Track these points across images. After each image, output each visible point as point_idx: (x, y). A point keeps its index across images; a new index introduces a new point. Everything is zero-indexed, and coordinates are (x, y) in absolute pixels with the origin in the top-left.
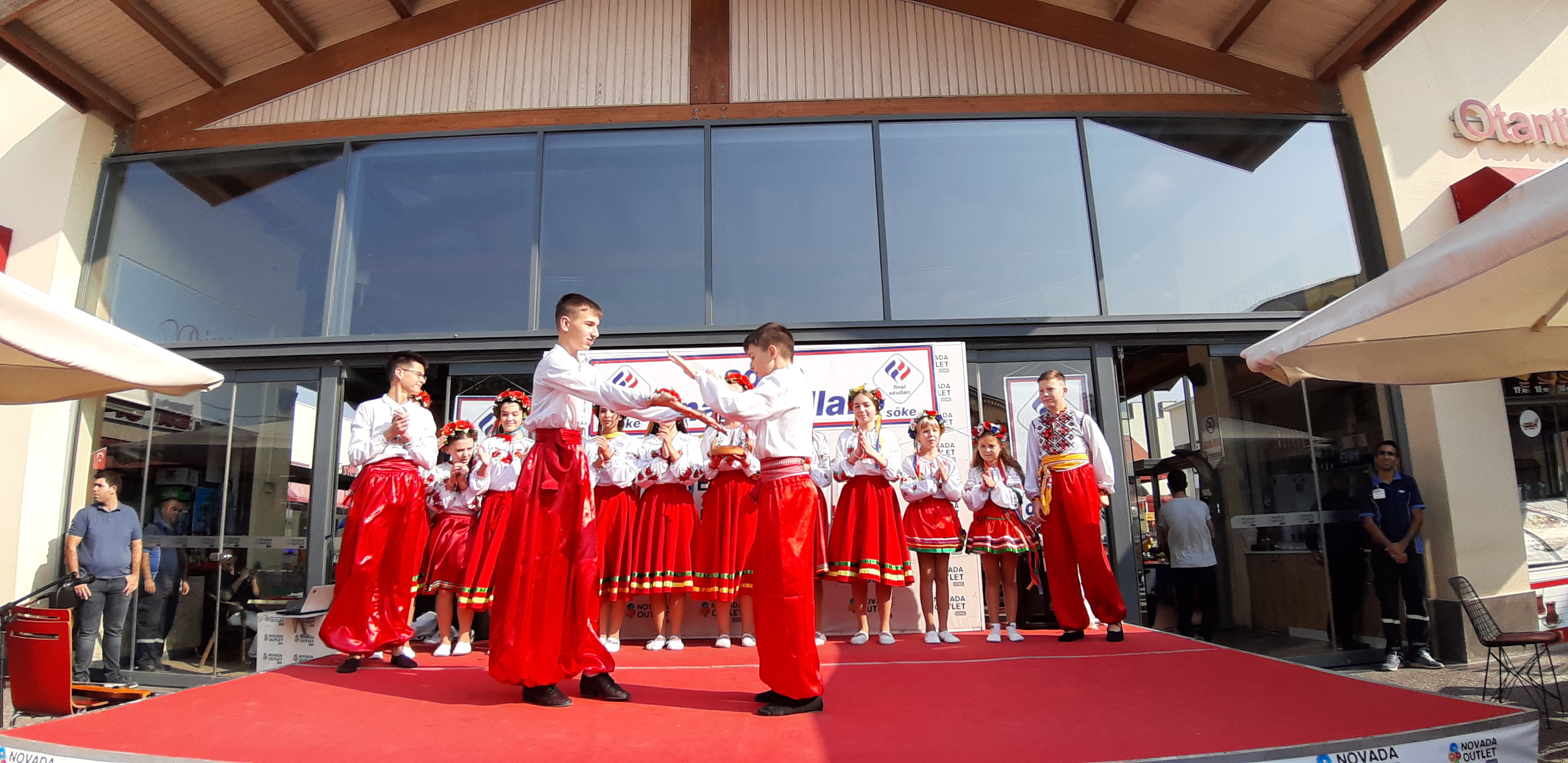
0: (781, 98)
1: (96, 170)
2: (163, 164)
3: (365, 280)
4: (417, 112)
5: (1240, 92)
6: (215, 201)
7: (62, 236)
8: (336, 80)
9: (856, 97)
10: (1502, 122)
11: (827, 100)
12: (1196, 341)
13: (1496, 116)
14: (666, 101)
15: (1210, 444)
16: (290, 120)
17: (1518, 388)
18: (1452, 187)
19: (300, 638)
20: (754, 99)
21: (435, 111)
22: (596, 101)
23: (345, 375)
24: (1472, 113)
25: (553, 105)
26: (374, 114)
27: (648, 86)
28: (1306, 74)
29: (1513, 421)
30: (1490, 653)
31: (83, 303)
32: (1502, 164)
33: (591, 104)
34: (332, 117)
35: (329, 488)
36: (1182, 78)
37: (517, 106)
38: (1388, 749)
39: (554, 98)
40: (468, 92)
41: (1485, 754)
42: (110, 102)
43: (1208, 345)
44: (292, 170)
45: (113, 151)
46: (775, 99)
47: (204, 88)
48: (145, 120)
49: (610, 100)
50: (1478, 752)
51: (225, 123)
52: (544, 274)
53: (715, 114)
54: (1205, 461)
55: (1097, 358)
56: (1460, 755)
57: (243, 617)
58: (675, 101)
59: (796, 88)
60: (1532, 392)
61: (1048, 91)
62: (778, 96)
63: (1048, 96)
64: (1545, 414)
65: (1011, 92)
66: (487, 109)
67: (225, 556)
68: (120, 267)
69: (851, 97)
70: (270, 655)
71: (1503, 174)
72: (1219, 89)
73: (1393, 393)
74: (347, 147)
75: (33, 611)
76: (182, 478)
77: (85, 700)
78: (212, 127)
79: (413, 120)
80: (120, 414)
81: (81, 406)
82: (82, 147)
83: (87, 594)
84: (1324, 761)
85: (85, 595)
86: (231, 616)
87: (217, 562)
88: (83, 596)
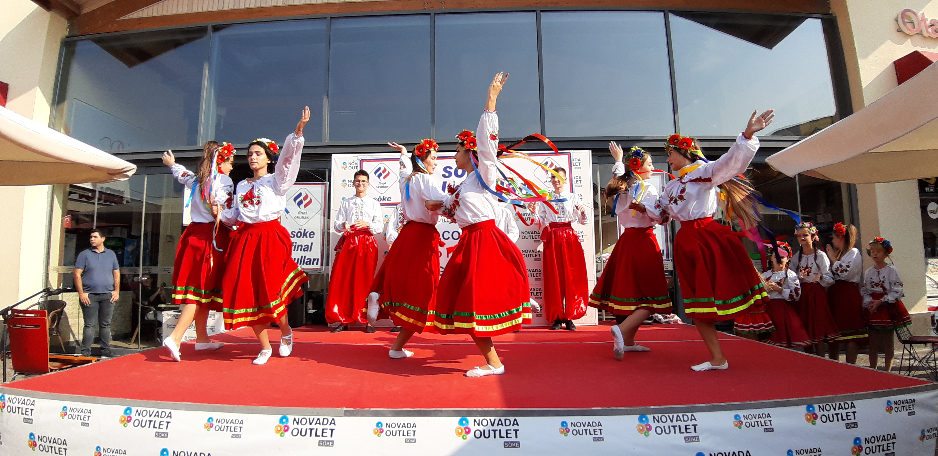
1: (57, 46)
2: (98, 41)
3: (223, 112)
4: (252, 6)
6: (131, 64)
7: (38, 88)
10: (925, 23)
13: (922, 20)
16: (174, 12)
17: (927, 187)
18: (894, 62)
21: (263, 5)
24: (909, 18)
26: (226, 8)
29: (924, 209)
30: (905, 347)
31: (52, 125)
32: (925, 50)
34: (200, 10)
37: (313, 2)
38: (849, 403)
41: (907, 408)
42: (64, 3)
44: (177, 44)
45: (67, 34)
48: (87, 14)
50: (903, 407)
51: (135, 15)
52: (332, 109)
53: (437, 6)
57: (156, 315)
60: (936, 191)
66: (295, 4)
67: (143, 279)
68: (74, 106)
71: (925, 56)
73: (851, 188)
74: (210, 29)
75: (25, 312)
76: (117, 233)
77: (58, 364)
78: (127, 18)
79: (250, 11)
80: (81, 196)
81: (55, 189)
82: (48, 32)
83: (89, 303)
84: (811, 409)
85: (87, 303)
86: (148, 314)
87: (139, 282)
88: (86, 304)
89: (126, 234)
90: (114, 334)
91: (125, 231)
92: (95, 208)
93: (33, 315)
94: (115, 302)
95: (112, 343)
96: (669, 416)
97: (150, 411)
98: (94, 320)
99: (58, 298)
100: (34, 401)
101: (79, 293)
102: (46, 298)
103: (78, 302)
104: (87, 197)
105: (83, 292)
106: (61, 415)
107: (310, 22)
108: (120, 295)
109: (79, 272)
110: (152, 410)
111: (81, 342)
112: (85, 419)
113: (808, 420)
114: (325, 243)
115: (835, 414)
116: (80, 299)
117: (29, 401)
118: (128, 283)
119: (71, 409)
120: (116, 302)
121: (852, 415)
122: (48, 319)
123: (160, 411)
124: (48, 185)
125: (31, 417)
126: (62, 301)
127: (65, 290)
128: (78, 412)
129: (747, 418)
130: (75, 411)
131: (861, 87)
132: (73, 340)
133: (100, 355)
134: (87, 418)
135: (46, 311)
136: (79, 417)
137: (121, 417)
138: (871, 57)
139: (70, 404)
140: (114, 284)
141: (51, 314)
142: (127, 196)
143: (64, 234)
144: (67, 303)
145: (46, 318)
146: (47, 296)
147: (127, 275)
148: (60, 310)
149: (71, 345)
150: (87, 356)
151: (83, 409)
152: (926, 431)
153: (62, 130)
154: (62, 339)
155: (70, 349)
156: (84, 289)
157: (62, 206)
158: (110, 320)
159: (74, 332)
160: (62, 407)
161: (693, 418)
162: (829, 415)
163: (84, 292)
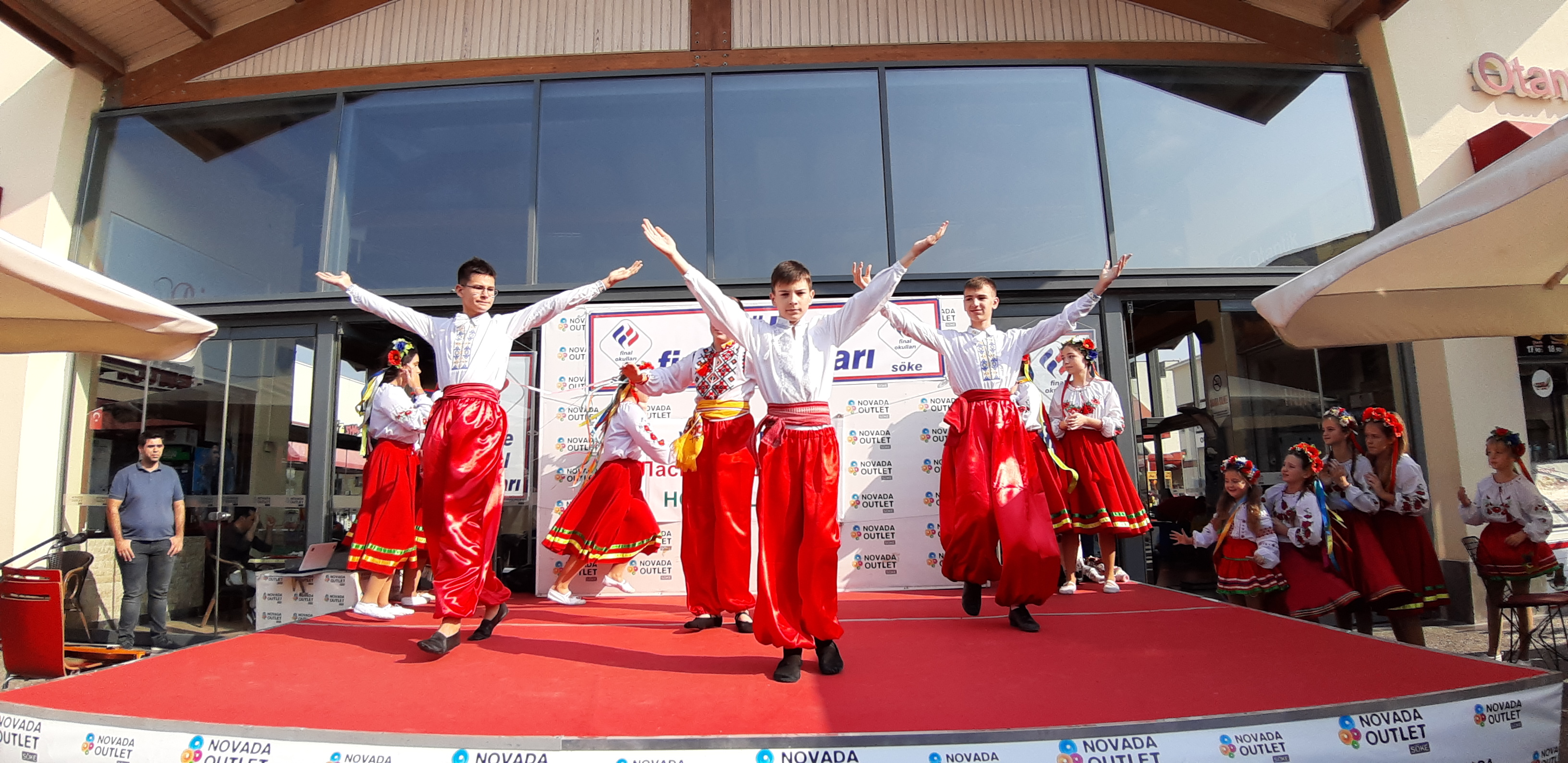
0: (785, 44)
1: (84, 127)
2: (154, 118)
3: (361, 236)
4: (411, 61)
5: (1255, 41)
6: (208, 156)
7: (51, 195)
8: (328, 29)
9: (862, 43)
10: (1520, 75)
11: (832, 46)
12: (1207, 295)
13: (1515, 70)
14: (665, 48)
15: (1215, 403)
16: (281, 71)
17: (1532, 347)
18: (1469, 141)
19: (299, 597)
20: (756, 45)
21: (429, 60)
22: (594, 47)
23: (341, 331)
24: (1492, 67)
25: (550, 53)
26: (367, 64)
27: (648, 33)
28: (1323, 23)
29: (1526, 381)
31: (74, 256)
32: (1520, 119)
33: (589, 51)
34: (324, 68)
35: (328, 446)
36: (1196, 26)
37: (512, 55)
38: (1411, 711)
39: (550, 45)
40: (463, 41)
41: (1509, 717)
42: (98, 55)
43: (1218, 300)
44: (284, 123)
45: (102, 106)
46: (778, 45)
47: (192, 40)
48: (135, 74)
49: (608, 47)
50: (1503, 714)
51: (216, 75)
52: (541, 230)
53: (716, 61)
54: (1211, 419)
55: (1107, 314)
56: (1485, 717)
57: (244, 576)
58: (675, 47)
59: (800, 33)
60: (1545, 351)
61: (1059, 38)
62: (781, 43)
63: (1059, 43)
64: (1555, 373)
65: (1021, 38)
66: (482, 57)
67: (224, 516)
68: (112, 225)
69: (857, 43)
70: (269, 614)
71: (1520, 128)
72: (1233, 38)
73: (1404, 350)
74: (340, 99)
75: (23, 572)
76: (181, 438)
77: (78, 661)
78: (202, 80)
79: (406, 70)
80: (121, 376)
81: (77, 359)
82: (71, 103)
83: (131, 557)
84: (1347, 722)
85: (129, 557)
86: (231, 576)
87: (217, 521)
88: (127, 558)
89: (196, 440)
90: (173, 608)
91: (195, 434)
92: (144, 395)
93: (37, 578)
94: (175, 555)
95: (169, 624)
96: (1109, 741)
97: (234, 742)
98: (141, 586)
99: (79, 547)
100: (40, 724)
101: (115, 540)
102: (60, 550)
103: (114, 555)
104: (132, 378)
105: (121, 539)
106: (84, 748)
107: (508, 87)
108: (185, 544)
109: (116, 504)
110: (237, 740)
111: (117, 623)
112: (123, 755)
113: (1346, 741)
114: (531, 453)
115: (1391, 730)
116: (116, 550)
117: (31, 724)
118: (198, 522)
119: (100, 738)
120: (177, 555)
121: (1419, 730)
122: (62, 585)
123: (251, 742)
124: (65, 354)
125: (34, 751)
126: (86, 552)
127: (91, 535)
128: (113, 743)
129: (1241, 741)
130: (106, 741)
131: (1413, 181)
132: (105, 619)
133: (149, 645)
134: (127, 753)
135: (61, 572)
136: (114, 751)
137: (184, 752)
138: (1429, 135)
139: (99, 730)
140: (175, 523)
141: (68, 575)
142: (199, 375)
143: (92, 439)
144: (95, 556)
145: (60, 583)
146: (62, 546)
147: (196, 510)
148: (82, 568)
149: (100, 628)
150: (128, 647)
151: (120, 739)
152: (1540, 754)
153: (91, 266)
154: (87, 618)
155: (99, 635)
156: (123, 533)
157: (88, 394)
158: (166, 585)
159: (106, 606)
160: (86, 736)
161: (1151, 743)
162: (1379, 732)
163: (124, 538)
